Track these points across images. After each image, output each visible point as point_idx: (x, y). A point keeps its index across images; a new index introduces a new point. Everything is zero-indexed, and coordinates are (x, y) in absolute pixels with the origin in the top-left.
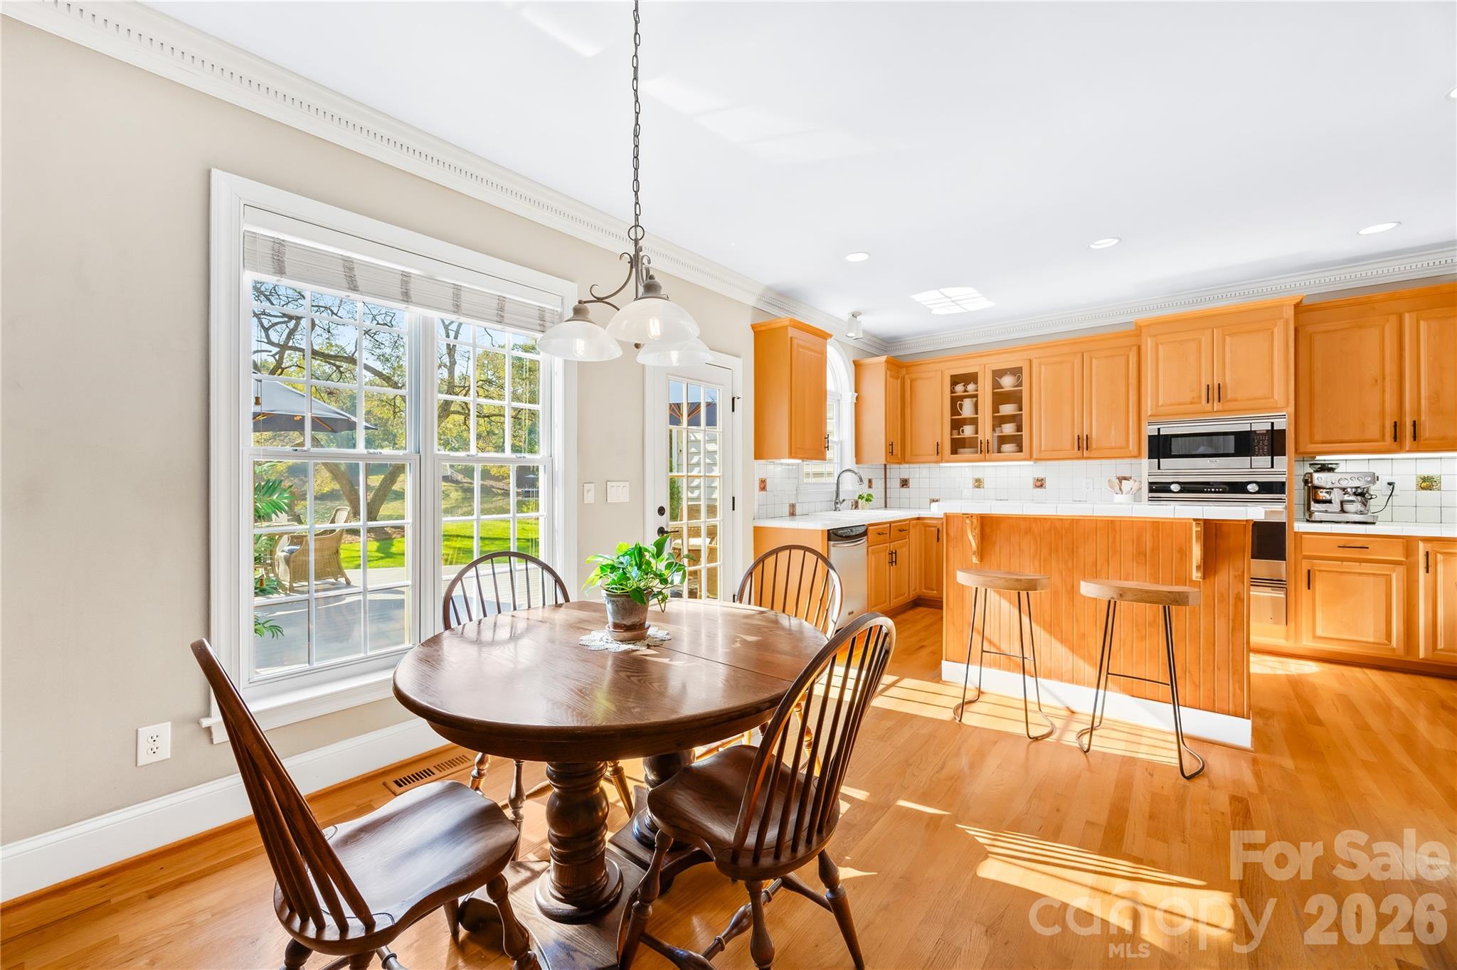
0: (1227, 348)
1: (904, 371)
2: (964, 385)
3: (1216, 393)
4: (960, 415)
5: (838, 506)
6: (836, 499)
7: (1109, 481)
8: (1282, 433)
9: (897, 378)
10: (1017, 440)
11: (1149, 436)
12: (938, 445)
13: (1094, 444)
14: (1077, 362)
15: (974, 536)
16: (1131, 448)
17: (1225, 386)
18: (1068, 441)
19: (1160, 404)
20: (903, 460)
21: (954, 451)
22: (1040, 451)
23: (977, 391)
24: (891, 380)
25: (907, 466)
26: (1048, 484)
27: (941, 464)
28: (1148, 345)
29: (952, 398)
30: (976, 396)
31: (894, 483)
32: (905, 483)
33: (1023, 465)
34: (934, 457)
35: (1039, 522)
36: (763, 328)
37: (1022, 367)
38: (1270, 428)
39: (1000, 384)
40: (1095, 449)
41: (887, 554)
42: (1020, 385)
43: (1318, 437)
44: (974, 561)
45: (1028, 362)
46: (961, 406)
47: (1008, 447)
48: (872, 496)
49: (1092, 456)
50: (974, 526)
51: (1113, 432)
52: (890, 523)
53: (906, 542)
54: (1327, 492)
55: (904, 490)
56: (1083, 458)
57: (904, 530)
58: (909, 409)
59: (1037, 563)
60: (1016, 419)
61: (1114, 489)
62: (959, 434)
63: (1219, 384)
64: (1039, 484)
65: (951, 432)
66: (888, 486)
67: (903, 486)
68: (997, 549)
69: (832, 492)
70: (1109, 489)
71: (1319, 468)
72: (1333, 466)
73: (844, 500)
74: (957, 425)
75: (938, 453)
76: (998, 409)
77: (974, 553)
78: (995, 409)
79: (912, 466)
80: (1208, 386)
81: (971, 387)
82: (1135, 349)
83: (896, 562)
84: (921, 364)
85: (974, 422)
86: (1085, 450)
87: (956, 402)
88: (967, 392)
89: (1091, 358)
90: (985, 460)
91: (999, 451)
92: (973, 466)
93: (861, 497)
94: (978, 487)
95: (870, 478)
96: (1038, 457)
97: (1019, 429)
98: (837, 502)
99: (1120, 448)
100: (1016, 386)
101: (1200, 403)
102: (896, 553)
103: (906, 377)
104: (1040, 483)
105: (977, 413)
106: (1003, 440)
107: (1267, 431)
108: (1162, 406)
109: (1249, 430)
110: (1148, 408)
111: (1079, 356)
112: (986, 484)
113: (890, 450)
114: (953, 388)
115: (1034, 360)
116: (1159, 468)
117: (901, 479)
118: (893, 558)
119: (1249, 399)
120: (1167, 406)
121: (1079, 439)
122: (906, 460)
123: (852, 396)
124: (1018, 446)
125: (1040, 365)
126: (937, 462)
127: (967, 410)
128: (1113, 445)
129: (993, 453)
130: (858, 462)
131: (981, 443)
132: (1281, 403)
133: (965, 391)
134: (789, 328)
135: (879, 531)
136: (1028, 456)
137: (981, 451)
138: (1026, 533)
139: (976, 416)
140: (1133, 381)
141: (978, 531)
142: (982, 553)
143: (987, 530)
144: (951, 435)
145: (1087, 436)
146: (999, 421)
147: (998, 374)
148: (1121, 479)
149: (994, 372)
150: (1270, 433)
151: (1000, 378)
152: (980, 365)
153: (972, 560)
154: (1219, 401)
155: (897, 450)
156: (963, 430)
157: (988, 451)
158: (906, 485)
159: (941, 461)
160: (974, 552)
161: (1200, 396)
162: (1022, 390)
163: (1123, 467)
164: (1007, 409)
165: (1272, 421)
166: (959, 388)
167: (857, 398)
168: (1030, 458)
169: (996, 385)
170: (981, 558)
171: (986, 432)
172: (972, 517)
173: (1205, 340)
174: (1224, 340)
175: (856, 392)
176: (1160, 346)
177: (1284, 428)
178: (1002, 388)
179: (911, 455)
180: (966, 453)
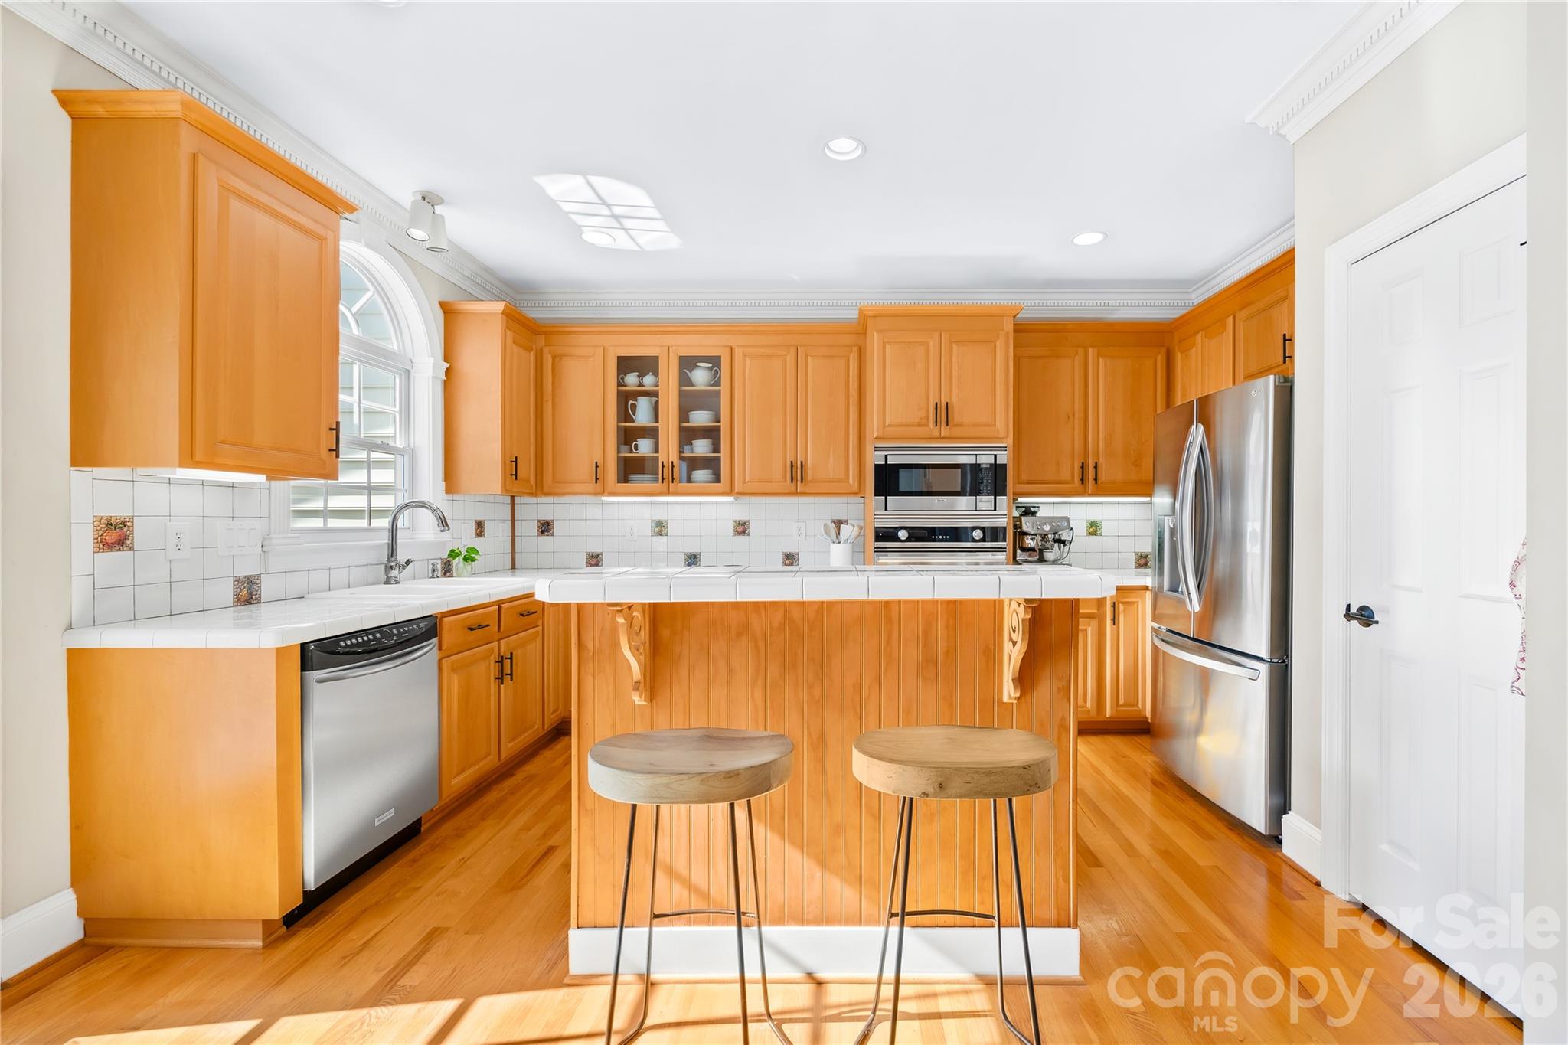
0: (954, 359)
1: (541, 341)
2: (639, 376)
3: (943, 414)
4: (633, 421)
5: (394, 573)
6: (389, 561)
7: (825, 525)
8: (1004, 466)
9: (529, 350)
10: (711, 464)
11: (875, 465)
12: (597, 467)
13: (810, 474)
14: (790, 359)
15: (635, 650)
16: (851, 481)
17: (952, 403)
18: (778, 470)
19: (887, 424)
20: (539, 488)
21: (624, 478)
22: (744, 483)
23: (658, 386)
24: (515, 348)
25: (549, 499)
26: (752, 529)
27: (603, 498)
28: (875, 340)
29: (619, 393)
30: (655, 394)
31: (528, 528)
32: (545, 528)
33: (722, 503)
34: (591, 486)
35: (763, 612)
36: (100, 111)
37: (720, 357)
38: (993, 462)
39: (690, 381)
40: (811, 481)
41: (492, 663)
42: (718, 383)
43: (1024, 477)
44: (637, 703)
45: (728, 350)
46: (634, 407)
47: (701, 475)
48: (477, 552)
49: (807, 491)
50: (637, 628)
51: (831, 460)
52: (500, 604)
53: (537, 632)
54: (1032, 539)
55: (544, 538)
56: (796, 493)
57: (530, 613)
58: (550, 403)
59: (758, 694)
60: (711, 433)
61: (830, 537)
62: (631, 451)
63: (947, 403)
64: (740, 529)
65: (618, 447)
66: (517, 533)
67: (542, 532)
68: (684, 671)
69: (379, 546)
70: (825, 535)
71: (1024, 511)
72: (1036, 509)
73: (408, 562)
74: (628, 436)
75: (597, 479)
76: (688, 416)
77: (636, 689)
78: (684, 416)
79: (557, 499)
80: (937, 404)
81: (649, 380)
82: (855, 349)
83: (511, 674)
84: (570, 333)
85: (652, 433)
86: (799, 483)
87: (626, 400)
88: (643, 386)
89: (807, 356)
90: (668, 493)
91: (689, 480)
92: (652, 503)
93: (453, 554)
94: (660, 534)
95: (480, 518)
96: (741, 490)
97: (716, 448)
98: (392, 567)
99: (840, 482)
100: (712, 385)
101: (927, 425)
102: (511, 658)
103: (546, 350)
104: (742, 529)
105: (657, 421)
106: (694, 463)
107: (991, 464)
108: (889, 426)
109: (975, 462)
110: (873, 427)
111: (793, 350)
112: (671, 529)
113: (512, 469)
114: (623, 379)
115: (737, 349)
116: (886, 509)
117: (539, 521)
118: (505, 669)
119: (975, 425)
120: (894, 426)
121: (792, 466)
122: (546, 490)
123: (435, 366)
124: (714, 473)
125: (744, 355)
126: (596, 494)
127: (642, 416)
128: (831, 477)
129: (680, 482)
130: (449, 490)
131: (663, 467)
132: (1002, 433)
133: (640, 385)
134: (184, 126)
135: (469, 623)
136: (728, 489)
137: (663, 479)
138: (739, 635)
139: (656, 424)
140: (854, 393)
141: (644, 635)
142: (653, 683)
143: (665, 633)
144: (618, 452)
145: (802, 462)
146: (688, 435)
147: (688, 363)
148: (839, 523)
149: (681, 358)
150: (994, 467)
151: (690, 372)
152: (661, 346)
153: (633, 702)
154: (947, 425)
155: (526, 470)
156: (636, 446)
157: (673, 479)
158: (547, 531)
159: (603, 493)
160: (638, 682)
161: (928, 417)
162: (720, 391)
163: (840, 507)
164: (700, 418)
165: (995, 453)
166: (632, 379)
167: (448, 372)
168: (730, 492)
169: (685, 380)
170: (652, 695)
171: (669, 451)
172: (630, 608)
173: (933, 344)
174: (951, 348)
175: (446, 360)
176: (888, 346)
177: (1005, 463)
178: (693, 386)
179: (554, 481)
180: (640, 481)
